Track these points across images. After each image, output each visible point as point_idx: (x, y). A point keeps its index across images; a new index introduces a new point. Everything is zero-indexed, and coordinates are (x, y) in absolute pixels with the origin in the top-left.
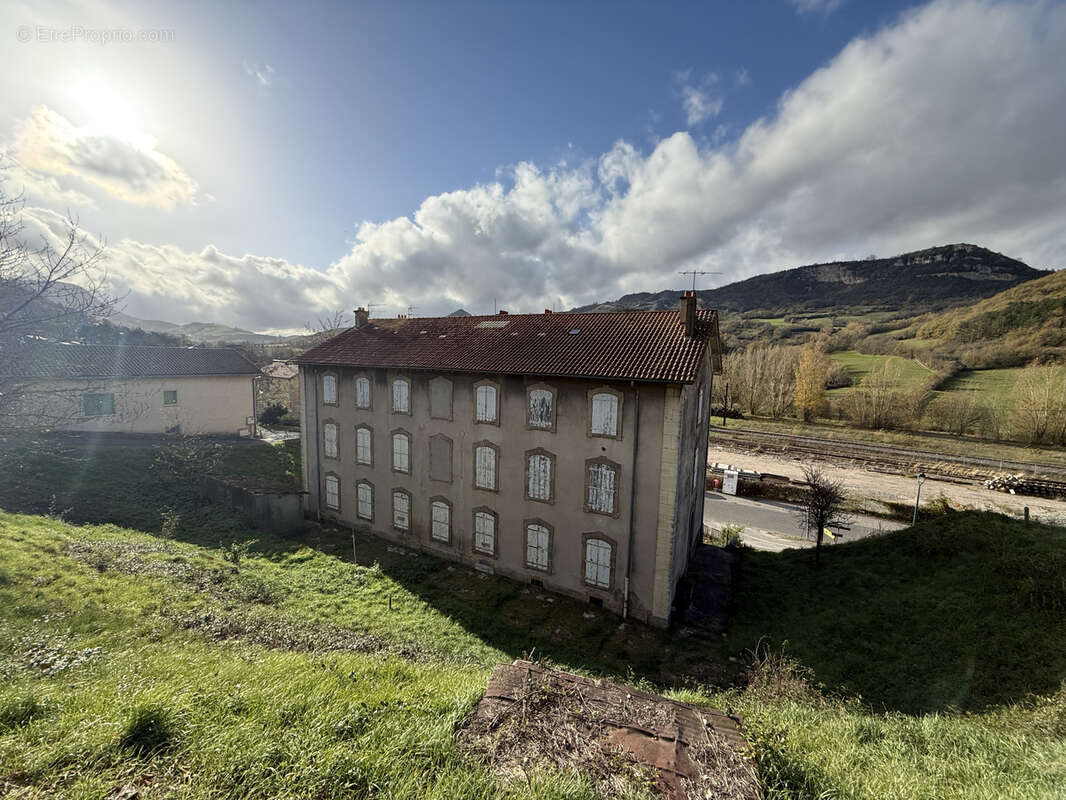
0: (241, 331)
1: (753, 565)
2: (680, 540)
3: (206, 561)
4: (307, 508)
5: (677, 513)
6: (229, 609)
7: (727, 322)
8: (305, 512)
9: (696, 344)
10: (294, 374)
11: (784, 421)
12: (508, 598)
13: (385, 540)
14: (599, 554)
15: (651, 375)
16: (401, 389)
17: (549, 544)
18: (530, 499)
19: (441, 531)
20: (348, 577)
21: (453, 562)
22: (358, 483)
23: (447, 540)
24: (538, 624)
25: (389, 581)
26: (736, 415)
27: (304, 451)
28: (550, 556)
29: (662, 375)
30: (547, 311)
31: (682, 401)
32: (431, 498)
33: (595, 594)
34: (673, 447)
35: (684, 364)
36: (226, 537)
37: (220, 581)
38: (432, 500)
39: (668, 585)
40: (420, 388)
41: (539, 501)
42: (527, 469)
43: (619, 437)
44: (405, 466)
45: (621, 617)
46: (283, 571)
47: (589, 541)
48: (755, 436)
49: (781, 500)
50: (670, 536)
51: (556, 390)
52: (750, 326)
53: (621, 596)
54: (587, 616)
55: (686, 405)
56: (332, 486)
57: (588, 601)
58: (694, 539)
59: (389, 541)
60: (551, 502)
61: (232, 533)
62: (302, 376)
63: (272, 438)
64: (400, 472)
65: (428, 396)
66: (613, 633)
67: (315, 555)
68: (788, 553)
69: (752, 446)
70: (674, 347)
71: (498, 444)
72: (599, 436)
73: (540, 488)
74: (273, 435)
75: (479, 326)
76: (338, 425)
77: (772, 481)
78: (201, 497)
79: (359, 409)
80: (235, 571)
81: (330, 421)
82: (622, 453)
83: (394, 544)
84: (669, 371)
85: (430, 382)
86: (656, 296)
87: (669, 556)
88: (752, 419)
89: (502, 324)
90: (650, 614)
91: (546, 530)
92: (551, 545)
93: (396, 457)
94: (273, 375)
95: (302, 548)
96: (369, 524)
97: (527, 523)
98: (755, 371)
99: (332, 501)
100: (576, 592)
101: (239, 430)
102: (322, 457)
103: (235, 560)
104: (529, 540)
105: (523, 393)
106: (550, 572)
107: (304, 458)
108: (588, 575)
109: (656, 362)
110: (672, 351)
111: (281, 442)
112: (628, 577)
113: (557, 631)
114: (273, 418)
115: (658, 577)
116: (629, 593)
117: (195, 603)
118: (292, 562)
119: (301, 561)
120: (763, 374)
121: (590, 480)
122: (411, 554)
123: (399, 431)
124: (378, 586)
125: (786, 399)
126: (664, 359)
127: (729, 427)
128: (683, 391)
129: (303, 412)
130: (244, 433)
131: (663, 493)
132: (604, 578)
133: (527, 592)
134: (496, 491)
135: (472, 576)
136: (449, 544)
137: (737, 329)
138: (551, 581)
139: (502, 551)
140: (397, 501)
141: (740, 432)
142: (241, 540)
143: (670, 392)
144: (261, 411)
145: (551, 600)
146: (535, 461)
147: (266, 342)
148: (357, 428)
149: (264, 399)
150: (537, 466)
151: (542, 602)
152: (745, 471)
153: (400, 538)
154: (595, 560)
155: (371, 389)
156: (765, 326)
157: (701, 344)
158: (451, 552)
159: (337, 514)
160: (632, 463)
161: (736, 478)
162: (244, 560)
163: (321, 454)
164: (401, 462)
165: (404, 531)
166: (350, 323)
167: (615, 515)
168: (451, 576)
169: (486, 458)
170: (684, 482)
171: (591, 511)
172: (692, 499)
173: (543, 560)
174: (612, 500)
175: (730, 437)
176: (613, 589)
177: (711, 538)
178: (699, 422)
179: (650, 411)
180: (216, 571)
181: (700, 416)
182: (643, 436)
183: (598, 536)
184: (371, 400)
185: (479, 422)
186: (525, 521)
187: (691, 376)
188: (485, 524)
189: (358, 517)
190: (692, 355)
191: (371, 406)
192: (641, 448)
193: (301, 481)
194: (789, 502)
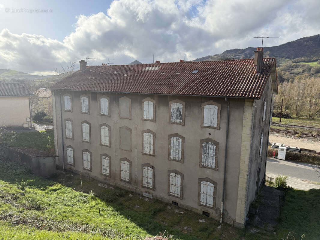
0: (22, 73)
1: (293, 197)
2: (251, 183)
3: (8, 189)
4: (58, 164)
5: (250, 169)
6: (21, 212)
7: (284, 65)
8: (57, 166)
9: (262, 77)
10: (49, 95)
11: (315, 120)
12: (160, 210)
13: (97, 180)
14: (207, 189)
15: (236, 94)
16: (104, 103)
17: (181, 184)
18: (171, 160)
19: (126, 176)
20: (79, 199)
21: (131, 192)
22: (83, 151)
23: (129, 181)
24: (175, 224)
25: (99, 200)
26: (287, 116)
27: (55, 135)
28: (182, 189)
29: (242, 94)
30: (181, 61)
31: (253, 109)
32: (120, 159)
33: (206, 210)
34: (248, 134)
35: (255, 88)
36: (19, 178)
37: (16, 199)
38: (121, 160)
39: (244, 206)
40: (115, 102)
41: (176, 160)
42: (170, 144)
43: (218, 128)
44: (107, 143)
45: (219, 222)
46: (47, 195)
47: (202, 182)
48: (298, 128)
49: (311, 163)
50: (246, 180)
51: (184, 103)
52: (297, 67)
53: (219, 211)
54: (200, 221)
55: (256, 111)
56: (70, 152)
57: (202, 213)
58: (260, 183)
59: (99, 181)
60: (182, 161)
61: (21, 176)
62: (53, 96)
63: (40, 128)
64: (104, 145)
65: (118, 107)
66: (214, 231)
67: (62, 187)
68: (312, 191)
69: (295, 134)
70: (250, 79)
71: (155, 132)
72: (207, 127)
73: (176, 154)
74: (40, 127)
75: (145, 69)
76: (72, 121)
77: (306, 153)
78: (6, 158)
79: (83, 113)
80: (23, 194)
81: (68, 119)
82: (220, 136)
83: (102, 183)
84: (247, 92)
85: (120, 99)
86: (243, 51)
87: (244, 190)
88: (296, 118)
89: (157, 68)
90: (234, 221)
91: (179, 176)
92: (182, 184)
93: (103, 138)
94: (39, 96)
95: (56, 183)
96: (89, 172)
97: (170, 172)
98: (299, 92)
99: (70, 160)
100: (195, 209)
101: (23, 125)
102: (65, 139)
103: (23, 189)
104: (171, 181)
105: (167, 104)
106: (182, 198)
107: (56, 138)
108: (202, 200)
109: (240, 87)
110: (249, 81)
111: (44, 130)
112: (223, 201)
113: (185, 228)
114: (40, 118)
115: (239, 202)
116: (223, 210)
117: (4, 209)
118: (51, 191)
119: (55, 190)
120: (303, 94)
121: (203, 150)
122: (110, 188)
123: (104, 124)
124: (94, 203)
125: (317, 107)
126: (244, 85)
127: (283, 123)
128: (254, 103)
129: (55, 115)
130: (26, 126)
131: (242, 158)
132: (210, 202)
133: (170, 208)
134: (154, 155)
135: (142, 199)
136: (130, 183)
137: (289, 68)
138: (182, 203)
139: (157, 186)
140: (103, 160)
141: (289, 125)
142: (26, 179)
143: (247, 103)
144: (34, 115)
145: (182, 213)
146: (174, 140)
147: (36, 79)
148: (82, 123)
149: (35, 108)
150: (175, 142)
151: (178, 213)
152: (291, 147)
153: (104, 179)
154: (205, 192)
155: (89, 103)
156: (306, 66)
157: (265, 77)
158: (131, 187)
159: (72, 167)
160: (225, 141)
161: (285, 151)
162: (27, 189)
163: (64, 136)
164: (105, 140)
165: (106, 176)
166: (77, 68)
167: (216, 169)
168: (131, 199)
169: (148, 138)
170: (254, 152)
171: (203, 167)
172: (259, 161)
173: (178, 191)
174: (214, 161)
175: (284, 128)
176: (215, 207)
177: (270, 182)
178: (264, 120)
179: (235, 114)
180: (14, 194)
181: (264, 117)
182: (231, 127)
183: (207, 180)
184: (89, 109)
185: (145, 120)
186: (169, 171)
187: (258, 95)
188: (148, 173)
189: (83, 168)
190: (260, 83)
191: (89, 112)
192: (230, 134)
193: (55, 150)
194: (316, 164)
